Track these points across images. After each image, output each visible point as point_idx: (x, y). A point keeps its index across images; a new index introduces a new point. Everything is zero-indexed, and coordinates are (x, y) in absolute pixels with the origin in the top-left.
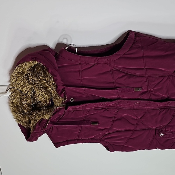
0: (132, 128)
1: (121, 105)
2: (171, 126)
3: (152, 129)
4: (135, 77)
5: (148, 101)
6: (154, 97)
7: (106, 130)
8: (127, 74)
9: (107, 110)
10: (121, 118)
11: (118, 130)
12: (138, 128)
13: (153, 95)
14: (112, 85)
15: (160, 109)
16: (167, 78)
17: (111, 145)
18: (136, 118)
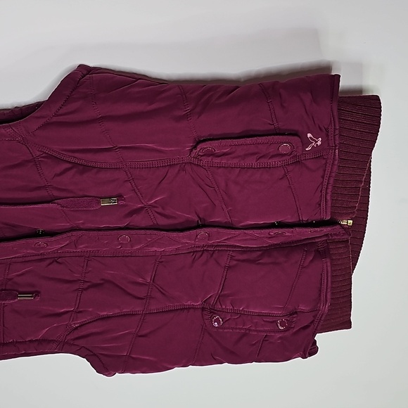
0: (137, 307)
1: (86, 247)
2: (228, 296)
3: (194, 308)
4: (95, 170)
5: (148, 232)
6: (162, 221)
7: (69, 315)
8: (75, 165)
9: (58, 262)
10: (102, 282)
11: (102, 314)
12: (154, 307)
13: (159, 216)
14: (42, 194)
15: (194, 252)
16: (177, 170)
17: (95, 355)
18: (140, 280)
